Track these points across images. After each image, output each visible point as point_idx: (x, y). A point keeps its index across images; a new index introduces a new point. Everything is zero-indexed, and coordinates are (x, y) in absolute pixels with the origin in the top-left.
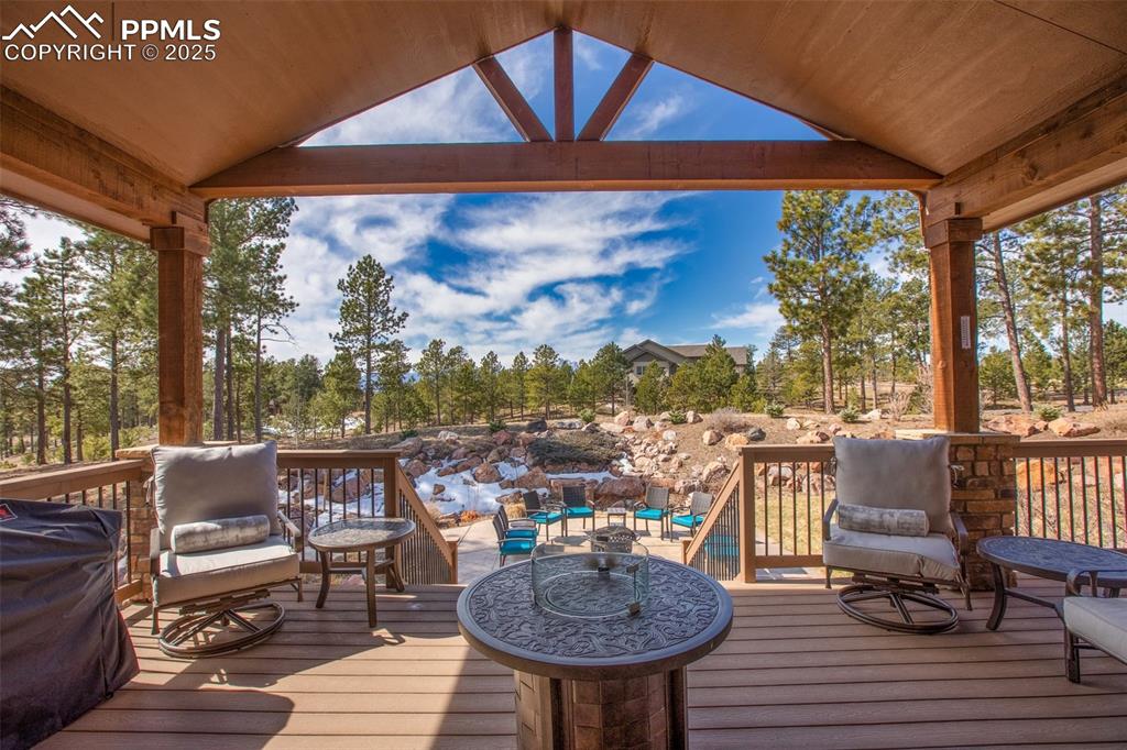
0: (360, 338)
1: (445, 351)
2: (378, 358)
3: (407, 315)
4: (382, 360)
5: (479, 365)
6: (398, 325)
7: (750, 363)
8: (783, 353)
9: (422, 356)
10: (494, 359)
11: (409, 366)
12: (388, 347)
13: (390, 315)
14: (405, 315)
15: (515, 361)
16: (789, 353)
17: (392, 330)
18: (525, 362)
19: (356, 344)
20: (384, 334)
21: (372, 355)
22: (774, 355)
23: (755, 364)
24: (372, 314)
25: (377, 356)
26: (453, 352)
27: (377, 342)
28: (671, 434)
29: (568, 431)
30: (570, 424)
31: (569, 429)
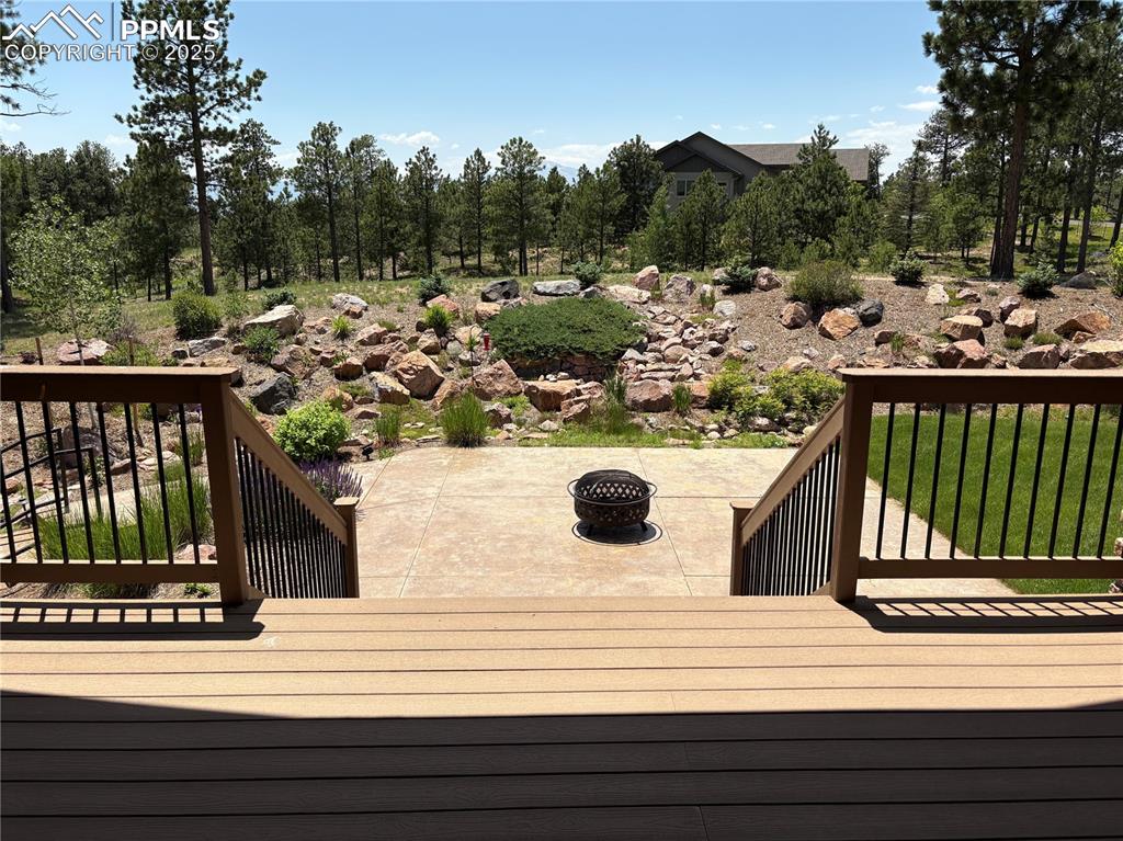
0: (179, 118)
1: (342, 144)
2: (216, 157)
3: (264, 76)
4: (225, 160)
5: (403, 172)
6: (248, 95)
7: (874, 177)
8: (934, 159)
9: (300, 155)
10: (430, 162)
11: (279, 172)
12: (231, 136)
13: (230, 75)
14: (260, 76)
15: (467, 167)
16: (945, 161)
17: (237, 104)
18: (486, 169)
19: (173, 129)
20: (223, 110)
21: (205, 150)
22: (918, 163)
23: (882, 180)
24: (196, 71)
25: (214, 153)
26: (355, 146)
27: (212, 127)
28: (728, 306)
29: (555, 298)
30: (558, 287)
31: (556, 295)
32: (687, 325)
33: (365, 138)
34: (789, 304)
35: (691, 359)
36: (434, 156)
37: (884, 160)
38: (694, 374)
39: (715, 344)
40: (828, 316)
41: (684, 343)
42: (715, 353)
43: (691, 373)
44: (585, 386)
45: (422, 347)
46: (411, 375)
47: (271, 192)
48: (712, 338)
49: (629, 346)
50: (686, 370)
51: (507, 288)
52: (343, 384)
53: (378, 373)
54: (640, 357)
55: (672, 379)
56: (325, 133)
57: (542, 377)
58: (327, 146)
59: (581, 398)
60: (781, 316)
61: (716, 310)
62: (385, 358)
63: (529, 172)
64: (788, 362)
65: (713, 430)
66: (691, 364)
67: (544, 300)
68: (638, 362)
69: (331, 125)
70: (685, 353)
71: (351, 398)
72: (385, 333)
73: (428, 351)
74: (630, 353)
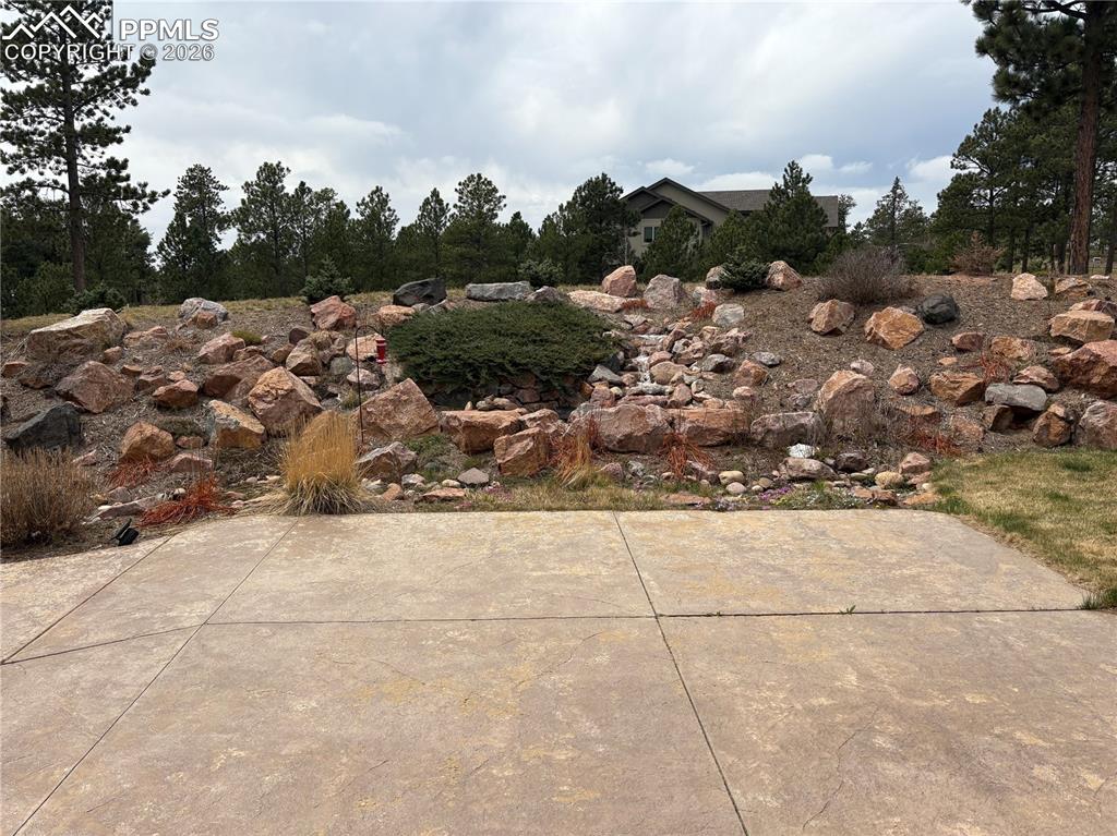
9: (244, 196)
15: (424, 208)
23: (849, 229)
28: (732, 311)
29: (493, 304)
30: (501, 291)
31: (496, 301)
32: (678, 336)
33: (326, 191)
34: (821, 304)
35: (687, 379)
36: (387, 196)
37: (851, 210)
38: (693, 399)
39: (718, 358)
40: (878, 317)
41: (676, 358)
42: (720, 369)
43: (688, 398)
44: (532, 415)
45: (293, 365)
46: (270, 403)
47: (219, 240)
48: (716, 349)
49: (598, 362)
50: (680, 394)
51: (428, 291)
52: (163, 418)
53: (219, 402)
54: (616, 378)
55: (664, 405)
56: (271, 173)
57: (469, 405)
58: (274, 187)
59: (525, 432)
60: (810, 321)
61: (715, 318)
62: (235, 381)
63: (489, 210)
64: (834, 377)
65: (734, 480)
66: (689, 385)
67: (478, 306)
68: (611, 384)
69: (278, 165)
70: (678, 371)
71: (170, 438)
72: (239, 345)
73: (299, 371)
74: (598, 372)
